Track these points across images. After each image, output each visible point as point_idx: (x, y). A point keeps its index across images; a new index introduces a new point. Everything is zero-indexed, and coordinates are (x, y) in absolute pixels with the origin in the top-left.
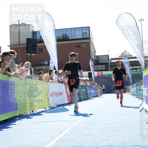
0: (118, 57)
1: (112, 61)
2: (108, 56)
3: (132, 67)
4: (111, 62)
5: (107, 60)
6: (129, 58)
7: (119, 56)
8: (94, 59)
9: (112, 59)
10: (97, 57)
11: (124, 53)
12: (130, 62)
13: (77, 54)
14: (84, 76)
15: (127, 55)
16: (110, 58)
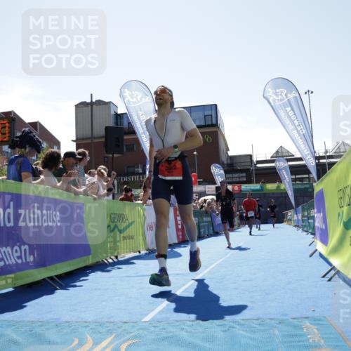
0: (269, 158)
1: (258, 165)
2: (251, 156)
3: (293, 177)
4: (256, 166)
5: (249, 164)
6: (288, 160)
7: (272, 157)
8: (225, 162)
9: (259, 162)
10: (232, 158)
11: (280, 151)
12: (291, 167)
13: (195, 153)
14: (207, 193)
15: (284, 154)
16: (255, 159)
